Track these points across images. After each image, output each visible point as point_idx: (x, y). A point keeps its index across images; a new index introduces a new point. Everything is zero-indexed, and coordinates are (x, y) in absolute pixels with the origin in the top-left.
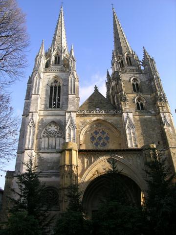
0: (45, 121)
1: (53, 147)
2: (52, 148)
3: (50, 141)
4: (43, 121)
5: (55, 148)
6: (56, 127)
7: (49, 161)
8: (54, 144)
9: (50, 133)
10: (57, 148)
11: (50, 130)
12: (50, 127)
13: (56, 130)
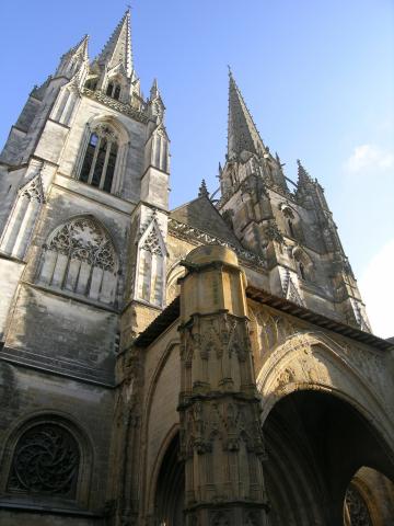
0: (67, 206)
1: (80, 288)
2: (75, 290)
3: (74, 268)
4: (62, 203)
5: (87, 293)
6: (95, 236)
7: (65, 326)
8: (83, 281)
9: (76, 244)
10: (93, 294)
11: (76, 237)
12: (78, 229)
13: (94, 243)
